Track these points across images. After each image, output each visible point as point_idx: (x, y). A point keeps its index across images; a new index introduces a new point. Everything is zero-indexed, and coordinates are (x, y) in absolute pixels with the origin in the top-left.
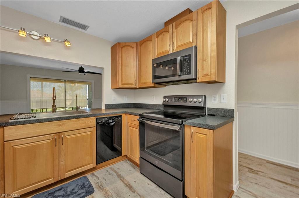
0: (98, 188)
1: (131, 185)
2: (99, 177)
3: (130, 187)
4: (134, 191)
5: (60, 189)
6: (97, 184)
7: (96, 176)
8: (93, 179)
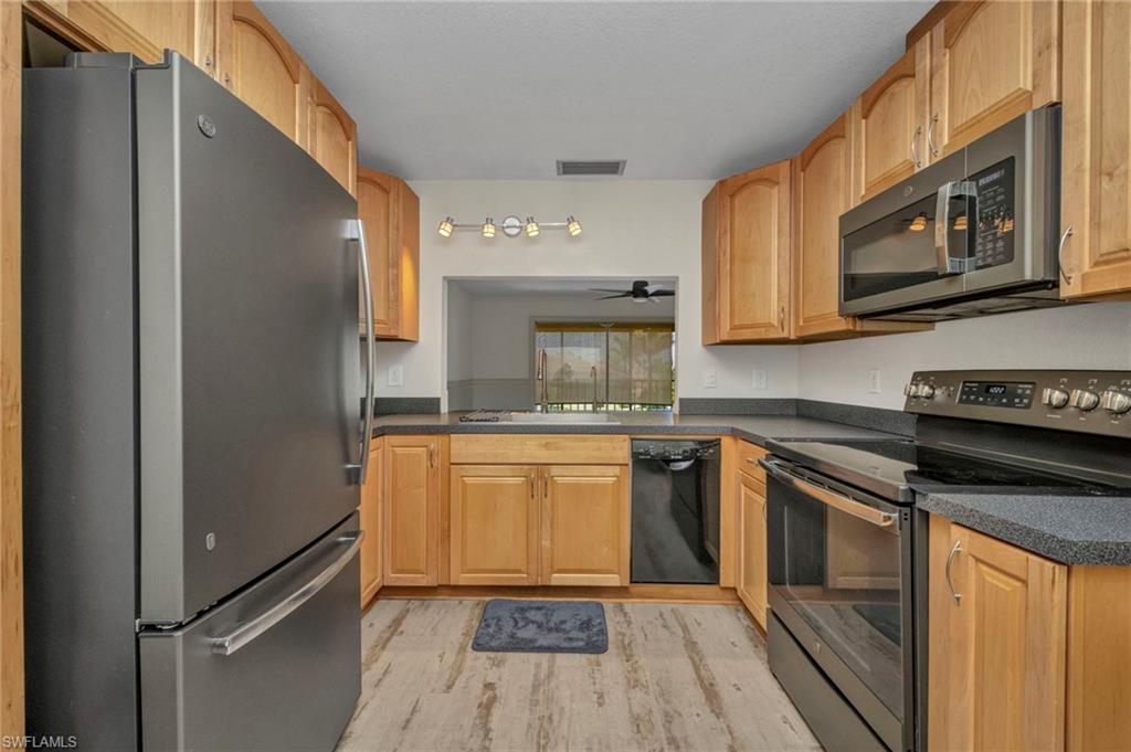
0: (618, 648)
1: (717, 689)
2: (633, 619)
3: (711, 693)
4: (718, 711)
5: (539, 609)
6: (620, 637)
7: (625, 614)
8: (618, 619)
